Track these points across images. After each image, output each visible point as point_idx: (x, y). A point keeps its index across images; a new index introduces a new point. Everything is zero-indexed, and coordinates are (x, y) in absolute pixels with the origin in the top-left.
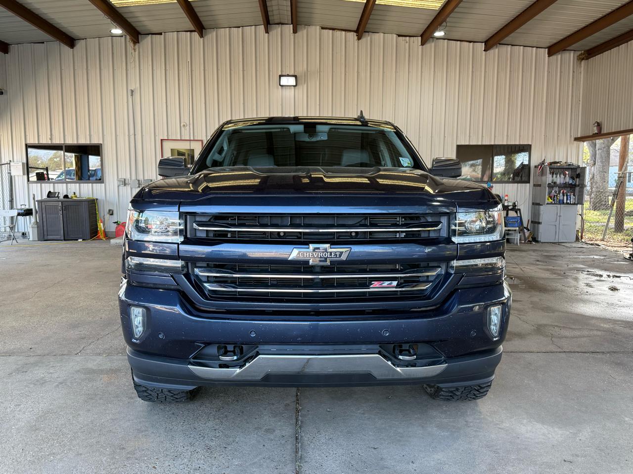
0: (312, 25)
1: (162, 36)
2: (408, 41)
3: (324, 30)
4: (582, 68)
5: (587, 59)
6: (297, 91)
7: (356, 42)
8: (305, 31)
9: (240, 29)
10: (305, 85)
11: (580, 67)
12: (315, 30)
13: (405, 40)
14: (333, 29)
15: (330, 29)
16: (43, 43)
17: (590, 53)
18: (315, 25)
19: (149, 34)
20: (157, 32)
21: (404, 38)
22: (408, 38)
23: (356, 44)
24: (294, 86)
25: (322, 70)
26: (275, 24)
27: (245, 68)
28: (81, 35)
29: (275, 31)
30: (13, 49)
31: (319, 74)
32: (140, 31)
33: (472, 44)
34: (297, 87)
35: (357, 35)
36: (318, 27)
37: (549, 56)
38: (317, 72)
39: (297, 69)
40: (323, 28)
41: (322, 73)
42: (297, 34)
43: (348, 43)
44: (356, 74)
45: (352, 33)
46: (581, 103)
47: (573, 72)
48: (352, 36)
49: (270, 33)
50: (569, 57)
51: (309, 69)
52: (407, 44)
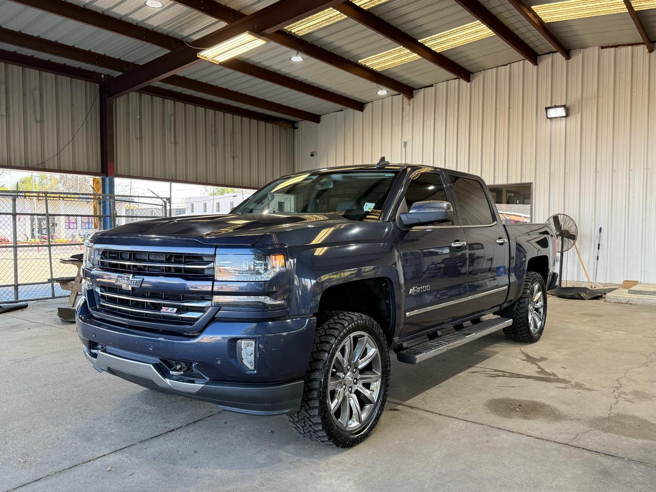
0: (590, 47)
1: (433, 88)
3: (605, 50)
6: (568, 122)
8: (580, 55)
9: (508, 66)
10: (579, 115)
12: (593, 52)
14: (616, 46)
15: (612, 47)
16: (343, 110)
18: (593, 46)
19: (421, 88)
20: (429, 85)
23: (647, 57)
26: (546, 54)
27: (512, 106)
28: (368, 99)
29: (546, 61)
30: (323, 119)
31: (596, 99)
32: (414, 87)
34: (569, 118)
35: (648, 48)
36: (597, 47)
38: (595, 97)
39: (569, 98)
40: (603, 48)
41: (600, 99)
42: (571, 60)
43: (635, 59)
45: (642, 46)
48: (642, 49)
49: (540, 65)
51: (584, 96)
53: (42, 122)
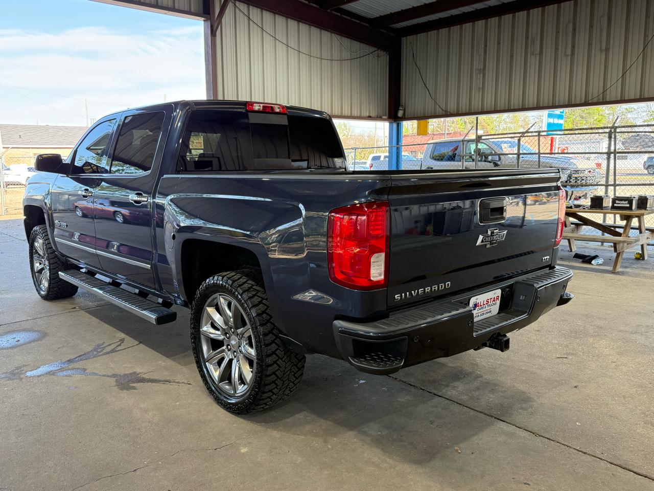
53: (607, 50)
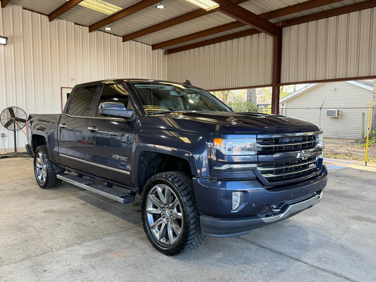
0: (16, 5)
2: (81, 28)
3: (25, 10)
4: (166, 58)
5: (169, 54)
6: (6, 48)
7: (49, 22)
8: (11, 8)
11: (165, 58)
12: (18, 9)
13: (79, 27)
14: (32, 11)
15: (30, 10)
17: (170, 52)
18: (19, 5)
21: (78, 26)
22: (81, 26)
24: (4, 45)
25: (25, 36)
31: (22, 39)
33: (116, 36)
35: (48, 18)
36: (21, 7)
37: (152, 50)
38: (21, 37)
41: (25, 39)
42: (4, 8)
43: (42, 22)
44: (49, 43)
45: (46, 16)
46: (166, 75)
47: (163, 60)
48: (45, 18)
50: (161, 51)
51: (15, 34)
52: (81, 30)
